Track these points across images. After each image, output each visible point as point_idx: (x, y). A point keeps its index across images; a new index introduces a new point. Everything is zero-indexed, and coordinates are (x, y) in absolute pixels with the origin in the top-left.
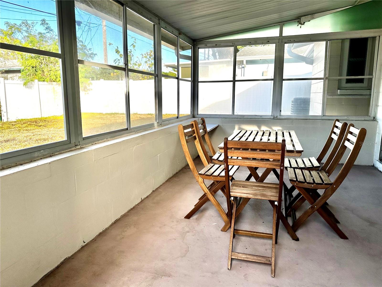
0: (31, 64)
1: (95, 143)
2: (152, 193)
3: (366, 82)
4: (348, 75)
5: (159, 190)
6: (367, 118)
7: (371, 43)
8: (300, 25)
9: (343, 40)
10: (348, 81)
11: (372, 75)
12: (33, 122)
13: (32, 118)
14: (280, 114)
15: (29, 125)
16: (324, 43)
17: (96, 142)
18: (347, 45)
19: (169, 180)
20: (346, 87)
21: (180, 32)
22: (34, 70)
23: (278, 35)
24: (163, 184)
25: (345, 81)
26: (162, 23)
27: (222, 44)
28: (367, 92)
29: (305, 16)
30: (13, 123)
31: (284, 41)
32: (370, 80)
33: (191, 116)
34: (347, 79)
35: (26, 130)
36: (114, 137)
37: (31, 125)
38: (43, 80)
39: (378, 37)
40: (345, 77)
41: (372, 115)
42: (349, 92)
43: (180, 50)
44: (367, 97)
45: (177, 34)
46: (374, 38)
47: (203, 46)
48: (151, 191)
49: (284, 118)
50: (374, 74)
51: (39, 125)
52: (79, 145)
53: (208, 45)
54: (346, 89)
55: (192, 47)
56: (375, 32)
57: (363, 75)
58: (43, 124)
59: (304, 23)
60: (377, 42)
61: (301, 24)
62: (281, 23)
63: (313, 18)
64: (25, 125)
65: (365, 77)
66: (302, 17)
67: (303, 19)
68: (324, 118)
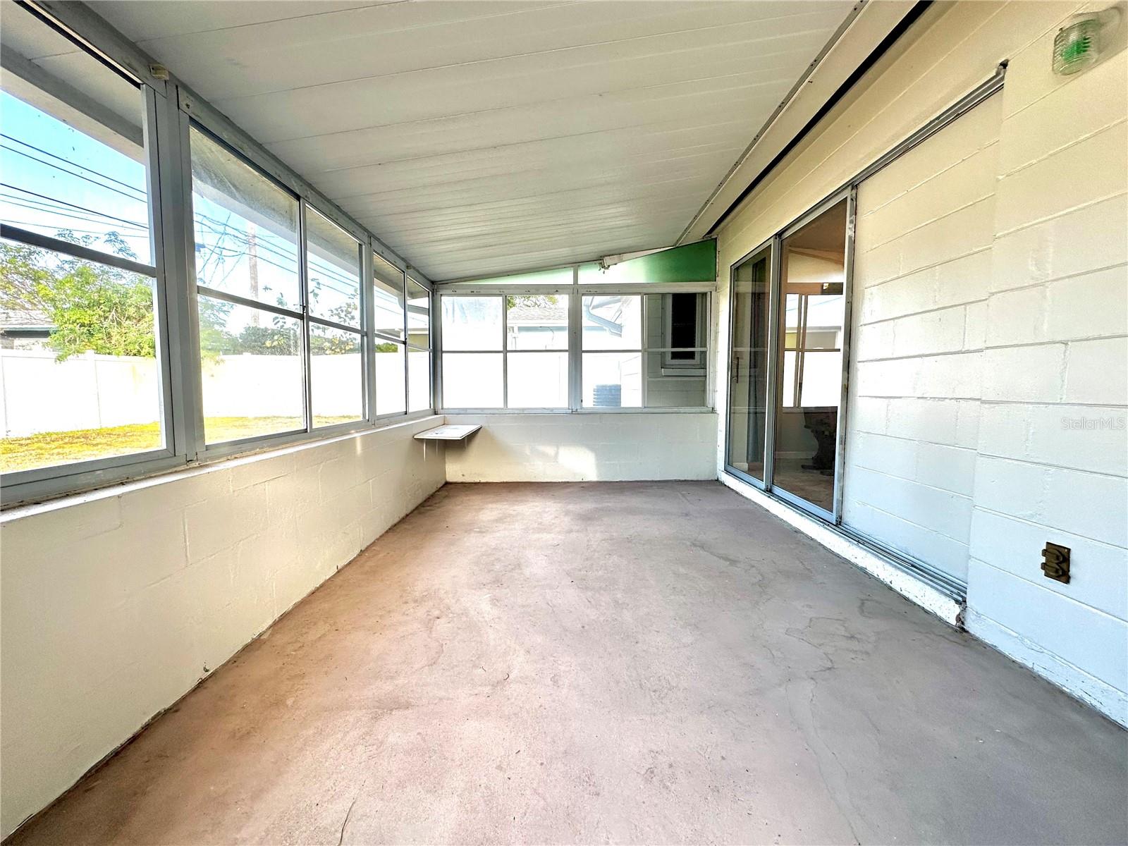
0: (79, 319)
1: (233, 457)
2: (359, 555)
3: (697, 357)
4: (673, 346)
5: (374, 548)
6: (704, 409)
7: (700, 300)
8: (603, 270)
9: (663, 295)
10: (675, 356)
11: (705, 346)
12: (78, 438)
13: (74, 429)
14: (581, 406)
15: (66, 443)
16: (639, 297)
17: (236, 456)
18: (669, 302)
19: (393, 529)
20: (673, 365)
21: (408, 265)
22: (85, 331)
23: (571, 282)
24: (381, 537)
25: (670, 355)
26: (375, 245)
27: (482, 291)
28: (701, 372)
29: (609, 256)
30: (23, 442)
31: (581, 291)
32: (704, 354)
33: (432, 412)
34: (673, 353)
35: (59, 454)
36: (278, 445)
37: (72, 443)
38: (108, 351)
39: (709, 294)
40: (669, 349)
41: (710, 406)
42: (677, 372)
43: (408, 298)
44: (701, 379)
45: (403, 267)
46: (704, 295)
47: (450, 292)
48: (357, 552)
49: (587, 411)
50: (708, 346)
51: (94, 442)
52: (197, 460)
53: (458, 291)
54: (672, 367)
55: (430, 293)
56: (704, 286)
57: (694, 346)
58: (104, 441)
59: (609, 266)
60: (709, 299)
61: (604, 267)
62: (576, 264)
63: (622, 261)
64: (56, 444)
65: (697, 349)
66: (606, 258)
67: (607, 261)
68: (646, 410)
